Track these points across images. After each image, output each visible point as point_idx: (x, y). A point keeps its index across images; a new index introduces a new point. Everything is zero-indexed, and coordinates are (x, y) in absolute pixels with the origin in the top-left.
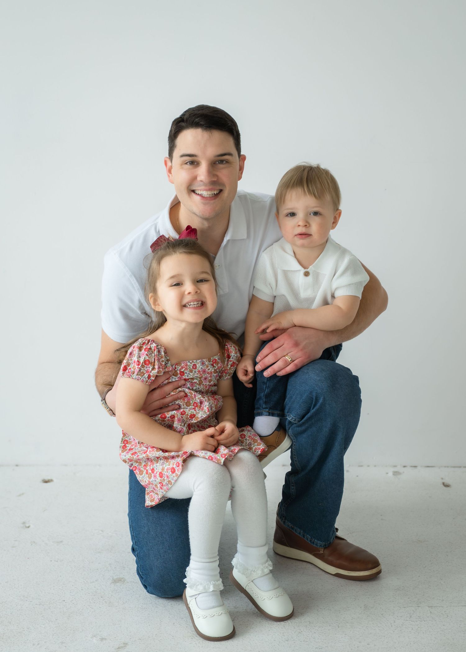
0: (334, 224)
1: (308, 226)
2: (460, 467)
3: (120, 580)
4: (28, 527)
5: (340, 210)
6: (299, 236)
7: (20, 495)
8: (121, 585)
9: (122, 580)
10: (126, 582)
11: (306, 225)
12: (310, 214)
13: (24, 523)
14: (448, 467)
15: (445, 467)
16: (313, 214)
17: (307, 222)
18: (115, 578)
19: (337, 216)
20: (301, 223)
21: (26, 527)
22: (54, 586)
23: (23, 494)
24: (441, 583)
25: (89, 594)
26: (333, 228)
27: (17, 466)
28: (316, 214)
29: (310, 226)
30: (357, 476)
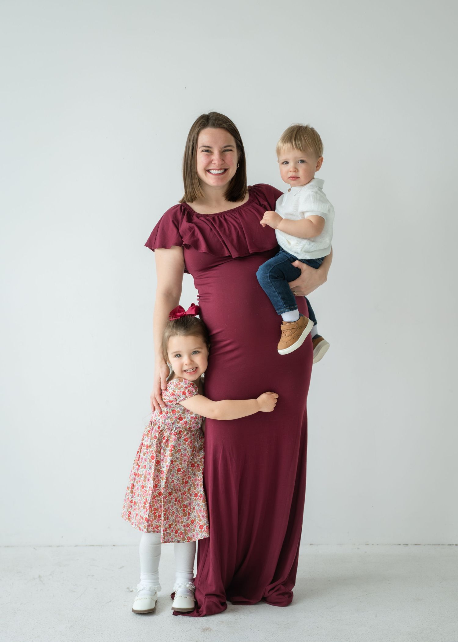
0: (318, 168)
1: (297, 171)
2: (439, 545)
3: (208, 630)
4: (132, 591)
5: (323, 157)
6: (291, 178)
7: (121, 568)
8: (209, 633)
9: (209, 629)
10: (212, 630)
11: (295, 171)
12: (298, 163)
13: (128, 588)
14: (430, 545)
15: (428, 545)
16: (300, 162)
17: (296, 168)
18: (204, 628)
19: (320, 162)
20: (291, 169)
21: (130, 591)
22: (160, 634)
23: (123, 567)
24: (438, 629)
25: (187, 639)
26: (317, 170)
27: (114, 546)
28: (302, 162)
29: (298, 171)
30: (366, 552)
